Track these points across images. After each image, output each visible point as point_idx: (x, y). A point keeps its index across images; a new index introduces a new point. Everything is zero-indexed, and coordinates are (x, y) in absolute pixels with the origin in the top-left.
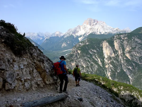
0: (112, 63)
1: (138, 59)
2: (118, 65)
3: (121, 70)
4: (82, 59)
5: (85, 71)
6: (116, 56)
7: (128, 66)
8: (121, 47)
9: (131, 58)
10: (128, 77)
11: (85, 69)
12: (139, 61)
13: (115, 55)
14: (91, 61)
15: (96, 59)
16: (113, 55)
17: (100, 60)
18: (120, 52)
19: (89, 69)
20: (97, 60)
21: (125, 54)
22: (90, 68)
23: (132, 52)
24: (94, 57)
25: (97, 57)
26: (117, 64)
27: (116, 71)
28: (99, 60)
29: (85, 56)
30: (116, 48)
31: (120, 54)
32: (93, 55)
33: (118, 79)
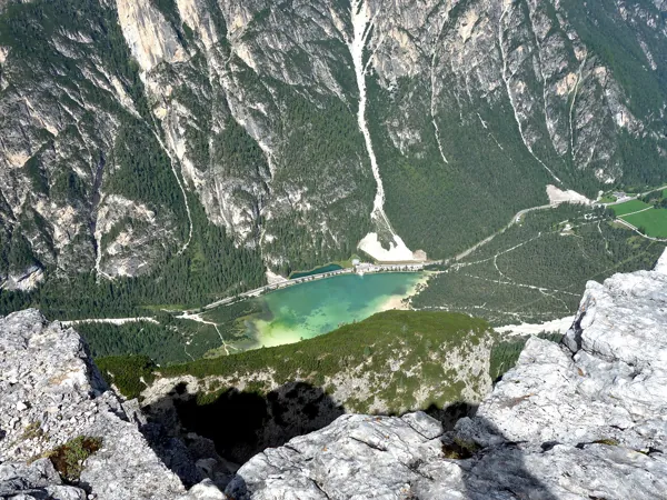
0: (184, 95)
1: (283, 65)
2: (210, 102)
3: (226, 122)
4: (28, 94)
5: (62, 155)
6: (194, 61)
7: (252, 102)
8: (208, 15)
9: (257, 66)
10: (259, 147)
11: (62, 144)
12: (286, 74)
13: (189, 53)
14: (80, 100)
15: (100, 82)
16: (180, 56)
17: (123, 84)
18: (210, 35)
19: (82, 141)
20: (105, 87)
21: (233, 48)
22: (85, 136)
23: (256, 33)
24: (87, 74)
25: (102, 70)
26: (206, 96)
27: (209, 132)
28: (115, 82)
29: (41, 75)
30: (184, 17)
31: (208, 48)
32: (80, 61)
33: (222, 163)
